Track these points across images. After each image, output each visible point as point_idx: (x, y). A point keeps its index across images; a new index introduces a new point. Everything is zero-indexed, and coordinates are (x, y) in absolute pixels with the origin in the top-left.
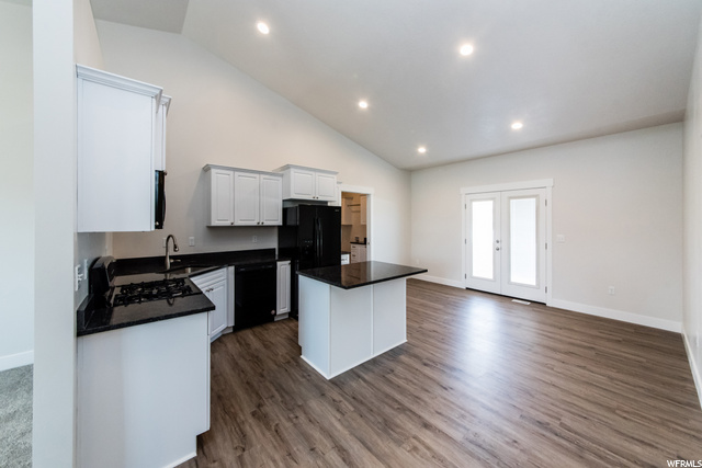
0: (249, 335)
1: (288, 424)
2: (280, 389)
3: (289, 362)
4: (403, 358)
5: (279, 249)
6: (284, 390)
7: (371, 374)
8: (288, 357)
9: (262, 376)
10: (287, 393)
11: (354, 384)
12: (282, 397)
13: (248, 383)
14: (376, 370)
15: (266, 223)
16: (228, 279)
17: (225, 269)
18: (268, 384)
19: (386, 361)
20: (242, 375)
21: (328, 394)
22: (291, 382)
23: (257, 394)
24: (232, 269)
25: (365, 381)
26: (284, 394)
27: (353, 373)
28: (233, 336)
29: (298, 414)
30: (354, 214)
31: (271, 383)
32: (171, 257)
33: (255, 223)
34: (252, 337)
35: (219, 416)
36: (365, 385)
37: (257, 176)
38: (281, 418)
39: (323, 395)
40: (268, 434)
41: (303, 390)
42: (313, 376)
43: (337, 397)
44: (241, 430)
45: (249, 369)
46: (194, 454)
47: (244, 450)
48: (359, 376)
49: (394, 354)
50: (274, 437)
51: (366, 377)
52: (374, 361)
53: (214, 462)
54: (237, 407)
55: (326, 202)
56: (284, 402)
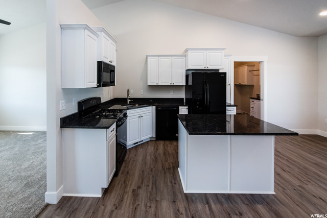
0: (161, 144)
1: (143, 208)
2: (155, 183)
3: (169, 169)
4: (260, 208)
5: (186, 99)
6: (156, 184)
7: (219, 206)
8: (171, 166)
9: (152, 171)
10: (156, 187)
11: (200, 206)
12: (152, 189)
13: (143, 171)
14: (226, 205)
15: (175, 84)
16: (152, 112)
17: (151, 107)
18: (151, 177)
19: (239, 201)
20: (144, 166)
21: (178, 203)
22: (162, 182)
23: (143, 181)
24: (154, 107)
25: (210, 208)
26: (154, 188)
27: (205, 198)
28: (154, 142)
29: (152, 206)
30: (255, 77)
31: (153, 177)
32: (129, 99)
33: (169, 84)
34: (161, 146)
35: (121, 183)
36: (208, 212)
37: (171, 58)
38: (143, 202)
39: (174, 202)
40: (131, 207)
41: (165, 191)
42: (177, 186)
43: (182, 210)
44: (123, 196)
45: (149, 163)
46: (100, 196)
47: (116, 208)
48: (208, 203)
49: (252, 200)
50: (132, 211)
51: (213, 206)
52: (229, 197)
53: (104, 205)
54: (130, 182)
55: (218, 70)
56: (151, 193)
